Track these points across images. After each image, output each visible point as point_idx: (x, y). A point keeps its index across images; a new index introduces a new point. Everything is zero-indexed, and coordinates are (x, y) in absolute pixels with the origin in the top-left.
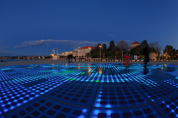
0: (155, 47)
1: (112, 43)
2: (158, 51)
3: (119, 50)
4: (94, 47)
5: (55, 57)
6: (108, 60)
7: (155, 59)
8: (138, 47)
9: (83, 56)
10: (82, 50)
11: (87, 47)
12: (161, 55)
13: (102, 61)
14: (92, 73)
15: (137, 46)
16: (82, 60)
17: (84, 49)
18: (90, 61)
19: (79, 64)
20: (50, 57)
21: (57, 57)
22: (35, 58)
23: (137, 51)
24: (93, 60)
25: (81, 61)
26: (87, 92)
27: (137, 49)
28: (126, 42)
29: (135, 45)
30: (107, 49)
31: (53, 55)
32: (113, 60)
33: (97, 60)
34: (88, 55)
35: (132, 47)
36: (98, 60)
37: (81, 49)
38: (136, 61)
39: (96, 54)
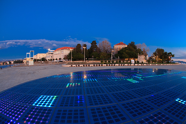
0: (142, 48)
1: (94, 43)
4: (73, 48)
9: (60, 59)
10: (59, 51)
11: (65, 48)
17: (62, 51)
27: (125, 51)
35: (116, 48)
39: (77, 56)
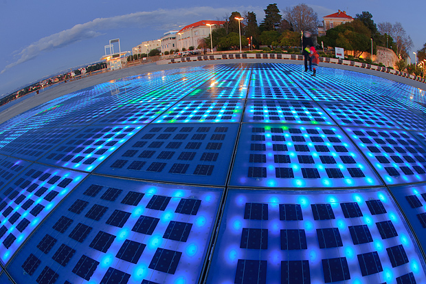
0: (394, 35)
1: (272, 10)
2: (404, 48)
3: (292, 30)
4: (222, 22)
5: (115, 64)
6: (262, 55)
7: (394, 67)
8: (347, 26)
9: (192, 48)
10: (189, 32)
11: (201, 23)
12: (409, 62)
13: (245, 57)
14: (221, 89)
15: (342, 24)
16: (192, 58)
17: (194, 30)
18: (212, 58)
19: (183, 69)
20: (102, 64)
21: (119, 60)
22: (61, 79)
23: (343, 36)
24: (221, 56)
25: (188, 60)
26: (209, 143)
27: (343, 32)
28: (311, 9)
29: (339, 21)
30: (259, 25)
31: (108, 58)
32: (276, 55)
33: (231, 57)
34: (205, 44)
35: (328, 24)
36: (234, 56)
37: (185, 28)
38: (340, 63)
39: (228, 39)
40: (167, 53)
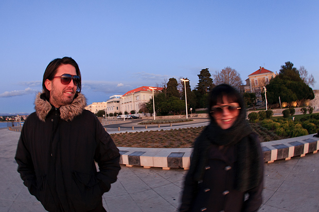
1: (205, 74)
4: (160, 88)
9: (133, 112)
11: (142, 89)
17: (136, 95)
28: (235, 71)
30: (192, 90)
35: (253, 82)
37: (128, 93)
40: (111, 115)
